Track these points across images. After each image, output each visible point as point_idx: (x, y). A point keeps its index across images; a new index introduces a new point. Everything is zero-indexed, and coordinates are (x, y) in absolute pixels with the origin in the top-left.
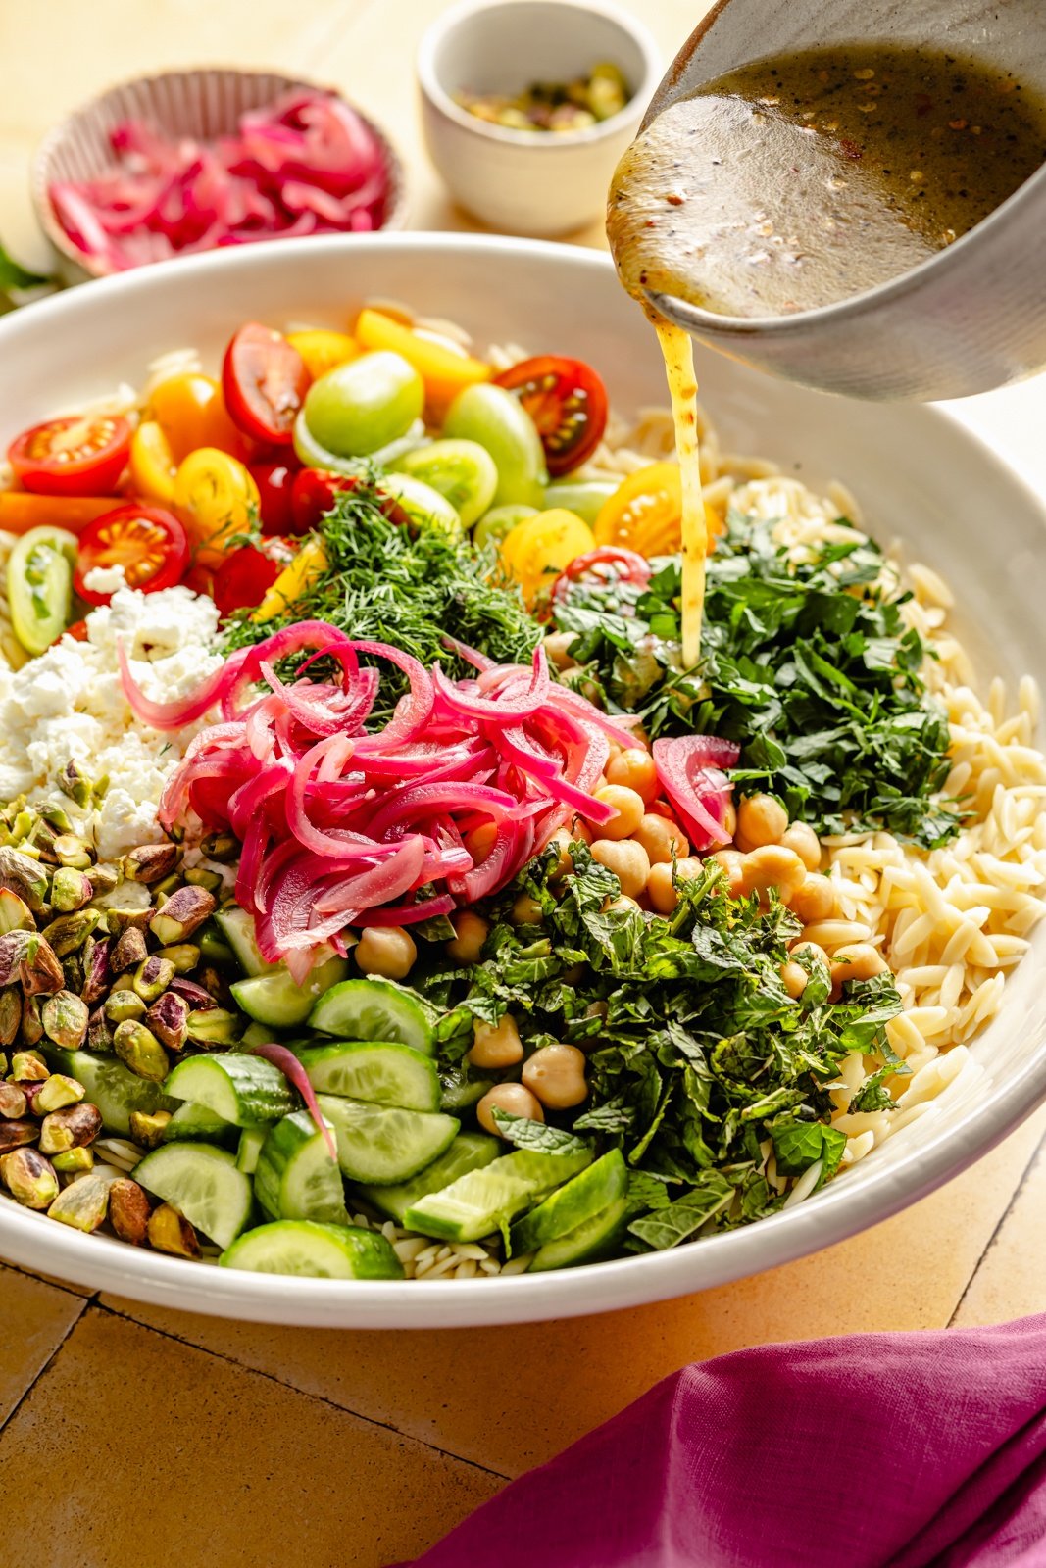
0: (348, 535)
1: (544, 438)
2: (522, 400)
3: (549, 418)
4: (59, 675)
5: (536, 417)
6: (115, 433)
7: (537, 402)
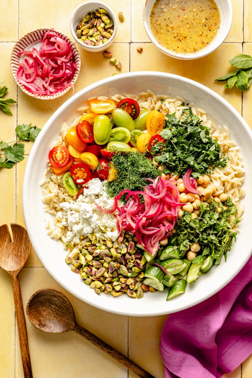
0: (118, 165)
1: (130, 114)
2: (123, 109)
3: (130, 111)
4: (89, 212)
5: (127, 111)
6: (66, 155)
7: (126, 108)
